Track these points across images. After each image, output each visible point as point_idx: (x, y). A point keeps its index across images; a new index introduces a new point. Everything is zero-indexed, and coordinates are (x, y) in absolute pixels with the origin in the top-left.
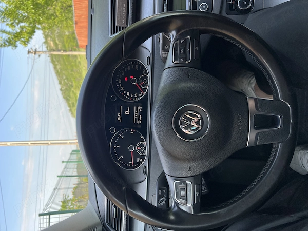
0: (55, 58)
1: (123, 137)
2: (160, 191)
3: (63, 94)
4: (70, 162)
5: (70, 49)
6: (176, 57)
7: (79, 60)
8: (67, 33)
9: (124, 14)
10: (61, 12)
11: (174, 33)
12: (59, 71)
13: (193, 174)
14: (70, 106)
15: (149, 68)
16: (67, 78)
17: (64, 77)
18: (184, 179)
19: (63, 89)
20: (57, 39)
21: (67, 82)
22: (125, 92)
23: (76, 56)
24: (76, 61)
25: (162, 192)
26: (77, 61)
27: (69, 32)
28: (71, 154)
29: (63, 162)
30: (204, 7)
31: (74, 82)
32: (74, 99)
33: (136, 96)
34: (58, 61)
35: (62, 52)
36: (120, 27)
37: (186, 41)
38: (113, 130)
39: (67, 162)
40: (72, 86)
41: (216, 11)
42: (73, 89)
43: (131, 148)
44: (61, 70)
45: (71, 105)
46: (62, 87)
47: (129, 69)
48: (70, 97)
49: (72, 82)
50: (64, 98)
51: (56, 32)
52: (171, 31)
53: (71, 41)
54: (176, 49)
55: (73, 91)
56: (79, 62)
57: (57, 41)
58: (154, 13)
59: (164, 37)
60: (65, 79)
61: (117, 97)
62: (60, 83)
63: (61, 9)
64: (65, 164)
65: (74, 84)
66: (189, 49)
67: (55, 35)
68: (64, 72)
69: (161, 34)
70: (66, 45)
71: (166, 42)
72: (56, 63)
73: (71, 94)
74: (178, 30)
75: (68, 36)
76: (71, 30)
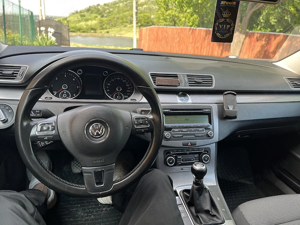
0: (130, 3)
1: (74, 80)
2: (39, 112)
3: (94, 6)
4: (20, 9)
5: (138, 19)
6: (138, 119)
7: (128, 26)
8: (152, 16)
9: (164, 84)
10: (170, 15)
11: (151, 117)
12: (117, 5)
13: (60, 134)
14: (81, 12)
15: (128, 100)
16: (110, 12)
17: (111, 9)
18: (56, 129)
19: (99, 7)
20: (147, 6)
21: (106, 12)
22: (110, 82)
23: (131, 23)
24: (127, 22)
25: (38, 113)
26: (127, 24)
27: (153, 19)
28: (29, 10)
29: (20, 2)
30: (168, 135)
31: (106, 18)
32: (89, 18)
33: (108, 90)
34: (126, 5)
35: (136, 11)
36: (155, 80)
37: (147, 124)
38: (80, 72)
39: (20, 7)
40: (103, 16)
41: (164, 143)
42: (99, 17)
43: (65, 87)
44: (118, 7)
45: (83, 14)
46: (101, 6)
47: (127, 85)
48: (91, 13)
49: (106, 17)
50: (90, 7)
51: (153, 6)
52: (152, 115)
53: (146, 19)
54: (142, 118)
55: (97, 17)
56: (126, 26)
57: (145, 6)
58: (162, 103)
59: (149, 111)
60: (109, 10)
61: (106, 76)
62: (105, 5)
63: (173, 16)
64: (18, 4)
65: (104, 19)
66: (142, 126)
67: (151, 5)
68: (116, 9)
69: (151, 109)
70: (142, 15)
71: (146, 112)
72: (125, 3)
73: (94, 15)
74: (153, 119)
75: (150, 18)
76: (155, 20)
